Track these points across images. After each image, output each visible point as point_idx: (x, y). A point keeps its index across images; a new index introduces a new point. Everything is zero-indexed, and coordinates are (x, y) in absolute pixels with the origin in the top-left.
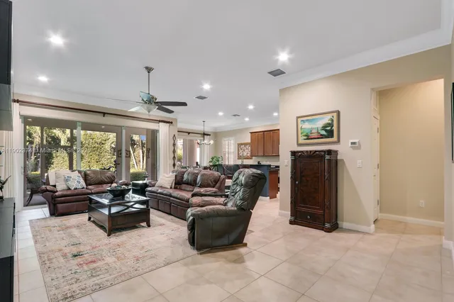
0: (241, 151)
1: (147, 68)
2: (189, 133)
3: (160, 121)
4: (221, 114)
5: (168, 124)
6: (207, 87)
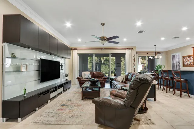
0: (185, 61)
1: (102, 24)
2: (148, 53)
3: (126, 49)
4: (163, 39)
5: (130, 50)
6: (139, 24)
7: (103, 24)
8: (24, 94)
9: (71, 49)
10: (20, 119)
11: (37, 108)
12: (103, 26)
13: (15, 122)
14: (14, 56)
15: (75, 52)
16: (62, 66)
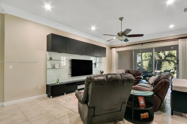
3: (179, 38)
7: (121, 19)
8: (57, 83)
9: (111, 48)
10: (51, 97)
11: (65, 93)
12: (121, 20)
13: (50, 98)
14: (51, 59)
15: (114, 50)
16: (95, 64)
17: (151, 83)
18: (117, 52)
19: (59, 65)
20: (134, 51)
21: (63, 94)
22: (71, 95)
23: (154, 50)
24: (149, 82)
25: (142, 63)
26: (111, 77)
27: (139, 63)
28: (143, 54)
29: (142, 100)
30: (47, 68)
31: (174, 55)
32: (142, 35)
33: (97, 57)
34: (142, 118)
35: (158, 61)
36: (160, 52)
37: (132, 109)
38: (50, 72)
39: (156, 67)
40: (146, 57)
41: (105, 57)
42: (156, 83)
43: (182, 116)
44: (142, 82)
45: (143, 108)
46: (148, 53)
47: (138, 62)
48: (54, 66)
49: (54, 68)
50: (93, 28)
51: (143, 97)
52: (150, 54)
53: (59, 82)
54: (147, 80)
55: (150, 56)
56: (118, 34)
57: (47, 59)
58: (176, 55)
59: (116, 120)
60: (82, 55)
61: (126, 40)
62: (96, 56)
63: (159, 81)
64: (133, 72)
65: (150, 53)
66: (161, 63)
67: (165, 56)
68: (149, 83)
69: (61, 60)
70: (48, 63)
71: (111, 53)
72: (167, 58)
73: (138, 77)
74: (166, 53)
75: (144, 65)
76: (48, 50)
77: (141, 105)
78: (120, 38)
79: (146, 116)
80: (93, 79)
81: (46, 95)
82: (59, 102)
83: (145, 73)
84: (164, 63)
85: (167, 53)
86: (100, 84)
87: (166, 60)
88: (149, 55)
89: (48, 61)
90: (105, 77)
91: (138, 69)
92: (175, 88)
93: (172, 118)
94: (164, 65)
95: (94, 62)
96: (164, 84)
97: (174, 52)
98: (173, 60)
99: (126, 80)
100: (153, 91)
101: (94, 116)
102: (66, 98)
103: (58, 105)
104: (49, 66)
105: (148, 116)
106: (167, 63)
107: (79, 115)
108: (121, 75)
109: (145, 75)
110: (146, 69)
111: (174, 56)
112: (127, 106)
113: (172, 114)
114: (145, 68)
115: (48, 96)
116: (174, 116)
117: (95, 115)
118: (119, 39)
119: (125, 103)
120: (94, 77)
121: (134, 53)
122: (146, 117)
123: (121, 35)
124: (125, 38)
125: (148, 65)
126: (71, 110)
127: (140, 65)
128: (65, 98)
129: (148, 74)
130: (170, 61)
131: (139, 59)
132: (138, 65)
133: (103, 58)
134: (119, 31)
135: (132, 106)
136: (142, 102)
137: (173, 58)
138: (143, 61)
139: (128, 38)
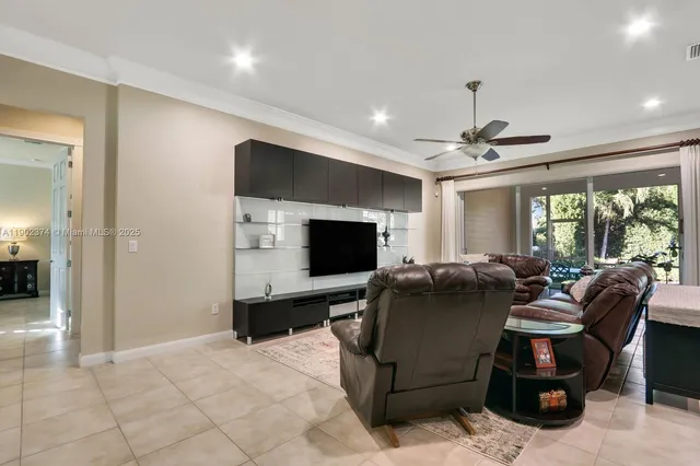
3: (682, 144)
7: (473, 86)
8: (267, 295)
9: (438, 180)
10: (249, 339)
11: (291, 330)
12: (475, 91)
13: (245, 341)
14: (247, 219)
15: (450, 189)
16: (386, 235)
17: (578, 299)
18: (459, 193)
19: (271, 237)
20: (518, 189)
21: (286, 333)
22: (309, 335)
23: (590, 186)
24: (572, 296)
25: (550, 231)
26: (446, 273)
27: (540, 231)
28: (555, 199)
29: (545, 350)
30: (234, 249)
31: (671, 202)
32: (545, 139)
33: (392, 211)
34: (544, 405)
35: (611, 223)
36: (617, 192)
37: (511, 378)
38: (245, 262)
39: (605, 247)
40: (565, 210)
41: (419, 210)
42: (591, 295)
43: (684, 407)
44: (549, 297)
45: (547, 375)
46: (571, 195)
47: (535, 225)
48: (258, 241)
49: (258, 248)
50: (380, 118)
51: (548, 339)
52: (580, 199)
53: (272, 294)
54: (566, 288)
55: (580, 205)
56: (464, 135)
57: (238, 220)
58: (676, 202)
59: (458, 410)
60: (344, 206)
61: (491, 156)
62: (386, 210)
63: (601, 291)
64: (517, 264)
65: (578, 196)
66: (622, 230)
67: (636, 206)
68: (573, 301)
69: (267, 223)
70: (239, 231)
71: (440, 198)
72: (645, 214)
73: (532, 278)
74: (638, 195)
75: (557, 239)
76: (239, 191)
77: (540, 364)
78: (472, 149)
79: (559, 400)
80: (394, 279)
81: (231, 334)
82: (277, 356)
83: (560, 266)
84: (634, 230)
85: (642, 194)
86: (412, 295)
87: (642, 221)
88: (576, 204)
89: (237, 225)
90: (428, 274)
91: (535, 253)
92: (657, 315)
93: (648, 411)
94: (635, 238)
95: (380, 229)
96: (617, 299)
97: (670, 192)
98: (667, 218)
99: (491, 283)
100: (582, 321)
101: (393, 391)
102: (293, 343)
103: (274, 363)
104: (242, 242)
105: (564, 402)
106: (645, 229)
107: (344, 394)
108: (475, 267)
109: (561, 272)
110: (566, 253)
111: (669, 205)
112: (494, 367)
113: (649, 400)
114: (559, 247)
115: (238, 338)
116: (656, 406)
117: (396, 388)
118: (467, 153)
119: (488, 354)
120: (394, 273)
121: (518, 195)
122: (557, 404)
123: (472, 139)
124: (486, 148)
125: (572, 237)
126: (316, 379)
127: (541, 237)
128: (291, 343)
129: (572, 270)
130: (656, 222)
131: (537, 218)
132: (535, 238)
133: (412, 216)
134: (468, 128)
135: (511, 369)
136: (544, 356)
137: (669, 214)
138: (556, 224)
139: (498, 149)
